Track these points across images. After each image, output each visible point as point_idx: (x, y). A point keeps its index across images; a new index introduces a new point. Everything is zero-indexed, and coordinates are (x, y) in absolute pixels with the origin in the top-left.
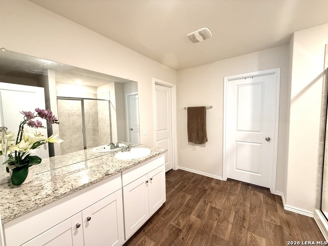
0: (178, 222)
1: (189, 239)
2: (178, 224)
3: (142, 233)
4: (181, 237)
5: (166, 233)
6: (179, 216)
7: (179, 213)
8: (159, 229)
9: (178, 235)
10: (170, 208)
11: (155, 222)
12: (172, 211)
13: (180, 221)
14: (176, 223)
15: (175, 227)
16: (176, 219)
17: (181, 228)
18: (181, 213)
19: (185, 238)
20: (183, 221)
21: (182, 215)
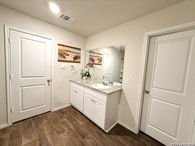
0: (90, 139)
1: (76, 141)
2: (88, 138)
3: (88, 121)
4: (79, 137)
5: (85, 130)
6: (94, 140)
7: (97, 141)
8: (88, 128)
9: (81, 135)
10: (103, 137)
11: (94, 127)
12: (101, 137)
13: (90, 140)
14: (90, 137)
15: (87, 135)
16: (92, 138)
17: (85, 138)
18: (97, 143)
19: (78, 138)
20: (90, 141)
21: (95, 143)
